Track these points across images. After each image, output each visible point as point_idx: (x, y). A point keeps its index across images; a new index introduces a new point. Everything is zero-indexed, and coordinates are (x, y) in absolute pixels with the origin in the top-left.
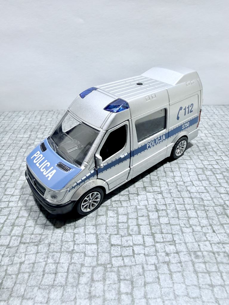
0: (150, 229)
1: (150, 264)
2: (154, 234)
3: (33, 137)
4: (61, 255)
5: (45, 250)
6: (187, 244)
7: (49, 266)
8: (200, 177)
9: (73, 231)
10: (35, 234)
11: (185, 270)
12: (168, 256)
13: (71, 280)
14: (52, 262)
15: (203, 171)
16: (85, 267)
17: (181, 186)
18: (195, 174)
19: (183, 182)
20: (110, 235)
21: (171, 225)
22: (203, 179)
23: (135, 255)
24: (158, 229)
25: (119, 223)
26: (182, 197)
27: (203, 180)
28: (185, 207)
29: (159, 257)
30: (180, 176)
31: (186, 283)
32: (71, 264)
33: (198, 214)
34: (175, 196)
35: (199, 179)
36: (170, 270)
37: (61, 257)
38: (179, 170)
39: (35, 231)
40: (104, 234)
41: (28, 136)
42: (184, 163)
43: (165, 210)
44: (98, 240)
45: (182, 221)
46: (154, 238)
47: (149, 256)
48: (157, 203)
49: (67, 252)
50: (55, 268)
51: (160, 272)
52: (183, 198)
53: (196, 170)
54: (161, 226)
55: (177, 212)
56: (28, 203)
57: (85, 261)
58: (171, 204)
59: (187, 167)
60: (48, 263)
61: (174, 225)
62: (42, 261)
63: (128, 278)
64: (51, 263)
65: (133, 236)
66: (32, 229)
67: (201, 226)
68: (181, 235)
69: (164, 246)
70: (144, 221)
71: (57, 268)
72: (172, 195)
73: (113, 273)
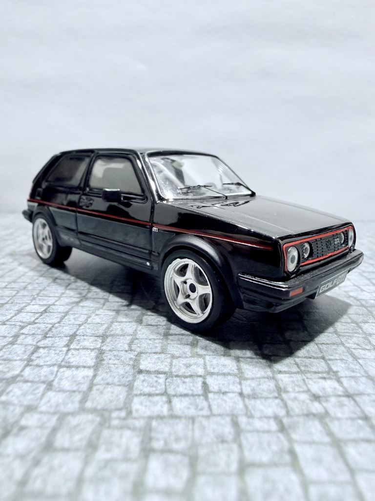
9: (37, 342)
20: (142, 353)
21: (317, 344)
25: (172, 335)
40: (122, 351)
44: (103, 360)
45: (348, 339)
61: (327, 344)
65: (207, 358)
69: (304, 380)
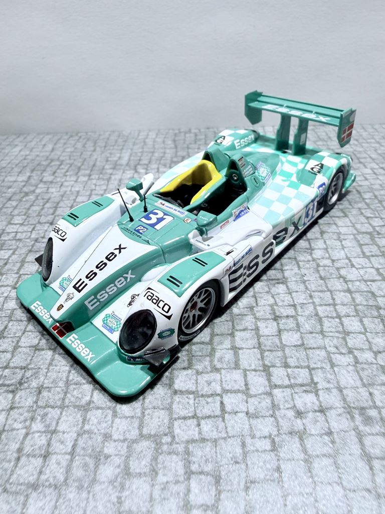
0: (259, 356)
1: (260, 437)
2: (269, 367)
3: (34, 179)
4: (61, 414)
5: (30, 401)
6: (343, 390)
7: (32, 439)
8: (366, 249)
10: (12, 368)
11: (341, 452)
12: (301, 419)
13: (78, 472)
14: (41, 430)
15: (372, 238)
16: (112, 442)
17: (326, 268)
18: (355, 244)
19: (330, 261)
22: (373, 254)
23: (226, 415)
24: (278, 357)
26: (329, 290)
27: (373, 256)
28: (336, 310)
29: (280, 420)
30: (324, 249)
31: (345, 483)
32: (82, 434)
33: (366, 326)
34: (314, 289)
35: (363, 253)
36: (305, 451)
37: (62, 419)
38: (322, 236)
39: (13, 360)
41: (26, 180)
42: (332, 224)
43: (292, 317)
46: (269, 376)
47: (257, 417)
48: (276, 304)
49: (75, 407)
50: (46, 444)
51: (281, 455)
52: (331, 292)
53: (357, 236)
54: (284, 351)
55: (320, 320)
56: (7, 302)
57: (114, 428)
58: (306, 304)
59: (338, 231)
60: (32, 431)
62: (20, 426)
63: (208, 468)
64: (39, 432)
66: (9, 355)
67: (373, 352)
68: (329, 370)
70: (247, 339)
71: (49, 445)
72: (308, 286)
73: (175, 457)
